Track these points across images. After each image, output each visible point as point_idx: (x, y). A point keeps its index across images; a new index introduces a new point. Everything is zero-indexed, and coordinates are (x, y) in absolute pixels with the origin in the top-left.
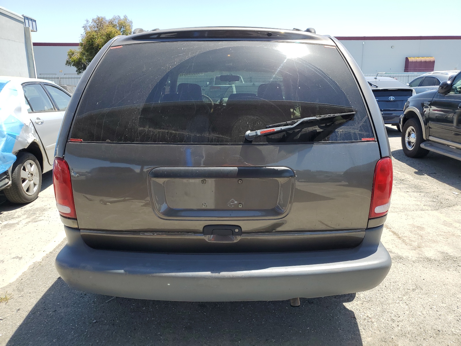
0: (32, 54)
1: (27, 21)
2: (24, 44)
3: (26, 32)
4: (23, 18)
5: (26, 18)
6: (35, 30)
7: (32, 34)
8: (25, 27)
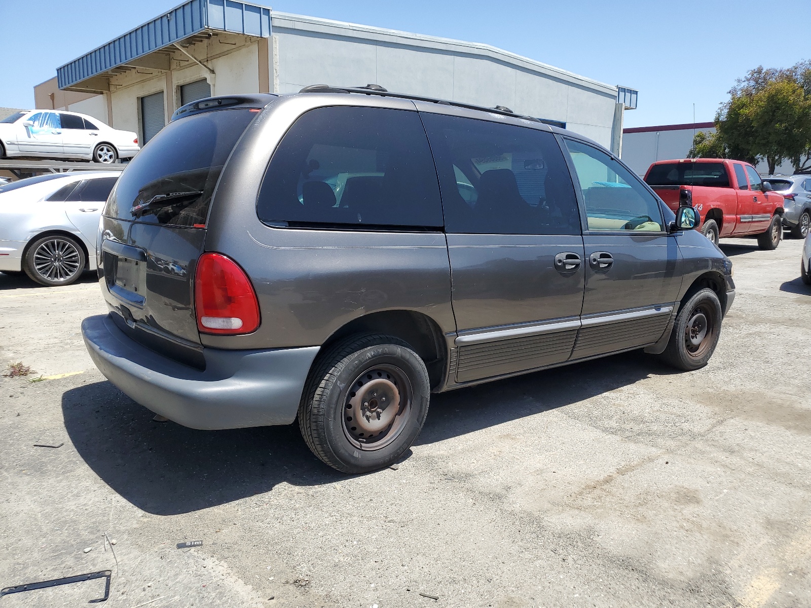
0: (619, 144)
1: (622, 94)
2: (611, 129)
3: (617, 110)
4: (617, 90)
5: (621, 90)
6: (633, 106)
7: (625, 113)
8: (617, 103)
